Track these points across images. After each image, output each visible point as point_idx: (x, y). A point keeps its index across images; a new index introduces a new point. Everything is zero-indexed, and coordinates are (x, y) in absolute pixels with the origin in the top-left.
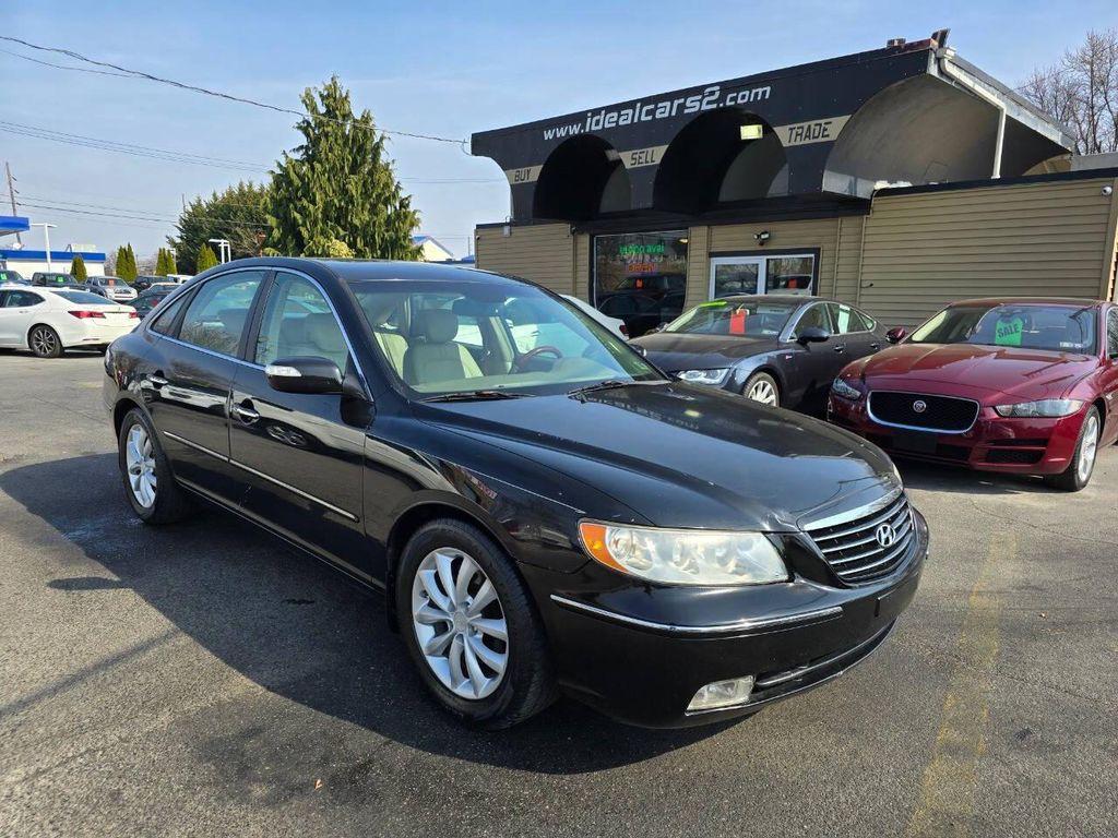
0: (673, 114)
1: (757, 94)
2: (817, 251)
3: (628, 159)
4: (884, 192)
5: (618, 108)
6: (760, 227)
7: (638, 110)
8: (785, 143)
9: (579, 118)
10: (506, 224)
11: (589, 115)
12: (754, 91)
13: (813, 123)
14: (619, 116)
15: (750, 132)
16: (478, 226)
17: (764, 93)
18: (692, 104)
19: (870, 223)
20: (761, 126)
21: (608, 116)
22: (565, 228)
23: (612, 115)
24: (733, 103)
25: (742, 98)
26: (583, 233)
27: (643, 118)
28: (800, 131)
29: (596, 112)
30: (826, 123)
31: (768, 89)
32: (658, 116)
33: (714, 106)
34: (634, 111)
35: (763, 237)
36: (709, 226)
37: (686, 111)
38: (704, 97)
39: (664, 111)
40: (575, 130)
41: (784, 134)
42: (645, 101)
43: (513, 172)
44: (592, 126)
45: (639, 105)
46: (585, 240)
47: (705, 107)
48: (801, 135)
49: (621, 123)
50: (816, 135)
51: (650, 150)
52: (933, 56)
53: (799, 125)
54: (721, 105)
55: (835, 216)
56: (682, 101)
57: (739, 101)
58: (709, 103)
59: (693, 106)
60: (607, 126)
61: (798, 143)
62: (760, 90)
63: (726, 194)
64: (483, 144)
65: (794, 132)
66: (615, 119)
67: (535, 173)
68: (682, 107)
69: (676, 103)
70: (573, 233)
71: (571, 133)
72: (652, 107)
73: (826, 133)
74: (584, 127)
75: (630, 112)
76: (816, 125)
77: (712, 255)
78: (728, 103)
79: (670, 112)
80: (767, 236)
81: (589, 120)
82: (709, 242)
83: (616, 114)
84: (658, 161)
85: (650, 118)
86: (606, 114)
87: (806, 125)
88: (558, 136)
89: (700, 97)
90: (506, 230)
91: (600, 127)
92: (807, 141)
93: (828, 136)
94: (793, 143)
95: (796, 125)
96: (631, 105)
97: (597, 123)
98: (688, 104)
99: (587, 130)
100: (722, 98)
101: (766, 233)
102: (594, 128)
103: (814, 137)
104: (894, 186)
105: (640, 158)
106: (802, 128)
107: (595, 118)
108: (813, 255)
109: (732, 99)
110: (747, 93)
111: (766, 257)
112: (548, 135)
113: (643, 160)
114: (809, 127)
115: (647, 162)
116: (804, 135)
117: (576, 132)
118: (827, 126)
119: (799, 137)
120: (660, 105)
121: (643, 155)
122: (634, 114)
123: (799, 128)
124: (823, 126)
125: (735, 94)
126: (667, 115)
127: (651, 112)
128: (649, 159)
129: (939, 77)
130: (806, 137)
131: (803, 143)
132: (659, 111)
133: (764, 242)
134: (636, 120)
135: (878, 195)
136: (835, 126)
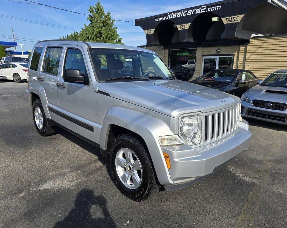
2: (233, 55)
3: (179, 27)
4: (254, 38)
5: (176, 12)
6: (217, 48)
7: (182, 13)
8: (225, 23)
9: (165, 15)
10: (145, 46)
11: (168, 14)
12: (216, 7)
15: (215, 19)
16: (137, 46)
17: (219, 7)
19: (249, 47)
20: (218, 18)
21: (174, 14)
22: (161, 47)
24: (210, 11)
25: (213, 9)
26: (166, 49)
27: (184, 15)
28: (229, 19)
29: (170, 13)
31: (220, 6)
32: (188, 14)
33: (204, 11)
35: (218, 50)
36: (203, 47)
37: (196, 13)
38: (201, 9)
39: (190, 13)
40: (164, 18)
41: (224, 19)
42: (184, 10)
43: (146, 31)
44: (169, 17)
45: (182, 11)
46: (167, 51)
47: (202, 12)
48: (229, 20)
49: (177, 16)
50: (234, 20)
51: (185, 24)
54: (206, 11)
55: (239, 45)
56: (195, 10)
57: (212, 10)
58: (203, 11)
60: (173, 17)
61: (228, 23)
62: (218, 7)
63: (209, 37)
64: (138, 23)
65: (227, 19)
66: (176, 15)
67: (152, 31)
68: (195, 12)
69: (193, 10)
70: (164, 49)
71: (163, 19)
72: (186, 12)
73: (237, 20)
74: (167, 18)
75: (180, 13)
76: (234, 17)
77: (203, 56)
78: (208, 11)
79: (192, 13)
80: (219, 50)
81: (168, 16)
82: (203, 52)
83: (176, 14)
84: (188, 28)
85: (186, 15)
86: (173, 14)
87: (231, 17)
88: (159, 20)
89: (200, 9)
91: (171, 18)
92: (231, 22)
93: (237, 21)
94: (227, 23)
96: (180, 11)
97: (171, 16)
98: (197, 11)
99: (168, 18)
100: (207, 9)
103: (233, 21)
104: (257, 36)
105: (183, 27)
106: (230, 18)
110: (214, 7)
111: (219, 57)
112: (157, 20)
114: (232, 18)
115: (184, 28)
116: (230, 20)
117: (165, 19)
118: (237, 18)
119: (229, 21)
120: (189, 11)
121: (183, 26)
122: (181, 14)
123: (229, 18)
124: (236, 18)
125: (210, 8)
126: (190, 14)
127: (186, 13)
128: (185, 27)
129: (271, 3)
130: (231, 21)
131: (230, 23)
132: (188, 13)
133: (218, 52)
134: (182, 16)
135: (252, 38)
136: (240, 18)
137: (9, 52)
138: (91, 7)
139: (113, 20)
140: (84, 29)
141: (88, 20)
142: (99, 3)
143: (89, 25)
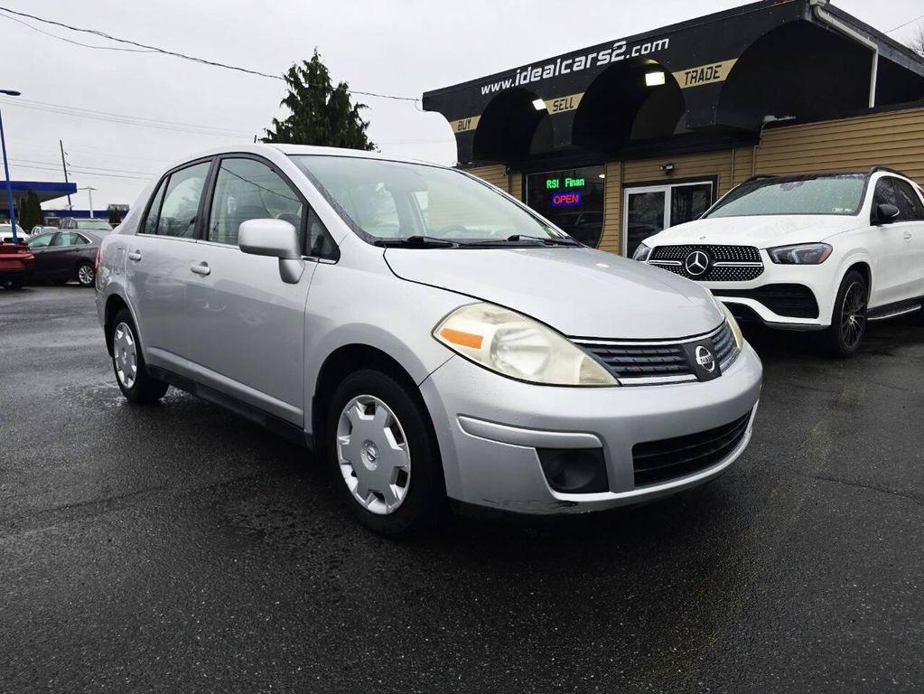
0: (588, 66)
1: (657, 45)
2: (714, 178)
3: (550, 106)
4: (771, 125)
5: (542, 64)
6: (665, 162)
7: (558, 64)
8: (682, 85)
9: (510, 74)
11: (518, 71)
12: (655, 43)
13: (705, 67)
14: (543, 71)
15: (655, 79)
17: (664, 44)
18: (604, 57)
19: (760, 152)
20: (663, 73)
21: (535, 71)
22: (500, 169)
23: (537, 70)
24: (638, 54)
25: (646, 49)
26: (516, 173)
27: (563, 72)
28: (694, 75)
29: (524, 69)
30: (716, 67)
31: (667, 40)
32: (575, 69)
33: (622, 58)
34: (556, 66)
35: (668, 168)
36: (622, 161)
37: (599, 63)
38: (612, 52)
39: (580, 64)
40: (507, 85)
41: (680, 77)
42: (564, 57)
43: (457, 123)
44: (521, 80)
45: (559, 61)
46: (518, 179)
47: (614, 59)
48: (695, 77)
49: (545, 76)
50: (708, 77)
51: (569, 98)
52: (807, 4)
53: (694, 69)
54: (628, 57)
55: (728, 149)
56: (595, 55)
57: (643, 52)
58: (617, 55)
60: (533, 79)
61: (694, 84)
62: (660, 42)
63: (636, 133)
64: (432, 101)
65: (690, 75)
66: (540, 74)
67: (474, 122)
68: (595, 60)
69: (590, 57)
70: (508, 173)
71: (504, 88)
72: (570, 61)
73: (716, 75)
74: (514, 82)
75: (552, 67)
76: (708, 68)
77: (625, 186)
78: (633, 55)
79: (585, 66)
80: (671, 167)
81: (518, 76)
82: (623, 175)
83: (540, 70)
84: (576, 107)
85: (569, 71)
86: (532, 70)
87: (699, 69)
88: (493, 90)
89: (610, 51)
91: (527, 81)
92: (701, 83)
93: (718, 77)
94: (689, 85)
95: (691, 70)
96: (552, 61)
97: (525, 78)
98: (600, 57)
99: (517, 84)
100: (628, 51)
101: (670, 165)
102: (522, 82)
103: (706, 79)
104: (781, 119)
105: (561, 105)
106: (697, 71)
107: (523, 74)
108: (711, 182)
109: (636, 51)
110: (649, 45)
111: (670, 186)
112: (485, 90)
113: (563, 106)
114: (703, 70)
115: (566, 108)
116: (698, 77)
118: (718, 69)
119: (693, 80)
120: (576, 60)
121: (563, 103)
122: (555, 69)
123: (693, 72)
124: (714, 69)
125: (639, 47)
126: (582, 67)
127: (569, 66)
128: (568, 106)
129: (814, 22)
130: (700, 79)
131: (697, 84)
132: (576, 64)
133: (669, 172)
134: (557, 74)
135: (766, 128)
136: (725, 69)
137: (51, 211)
138: (292, 70)
139: (357, 106)
140: (272, 134)
141: (285, 105)
142: (315, 58)
143: (288, 121)
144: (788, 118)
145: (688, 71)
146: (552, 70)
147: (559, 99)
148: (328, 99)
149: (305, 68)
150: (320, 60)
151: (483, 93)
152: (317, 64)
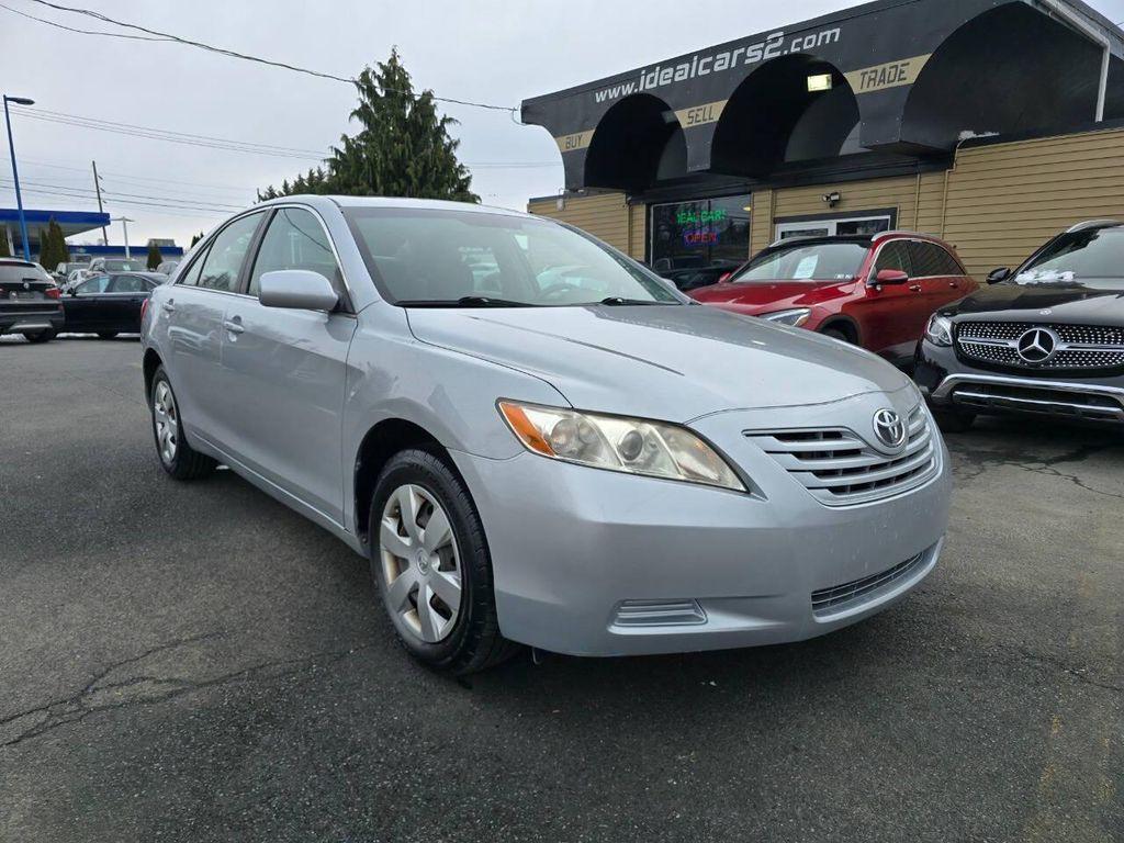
0: (733, 65)
1: (825, 37)
2: (893, 212)
3: (684, 118)
4: (969, 143)
5: (673, 63)
6: (829, 190)
7: (695, 64)
8: (856, 90)
9: (632, 76)
10: (560, 197)
11: (643, 72)
12: (821, 34)
13: (887, 65)
14: (675, 71)
15: (818, 83)
16: (531, 200)
17: (833, 35)
18: (755, 53)
19: (953, 178)
20: (830, 75)
21: (663, 72)
22: (619, 199)
23: (666, 71)
24: (798, 49)
25: (810, 43)
26: (638, 203)
27: (701, 72)
28: (873, 76)
29: (650, 69)
30: (903, 65)
31: (837, 31)
32: (717, 68)
33: (778, 54)
34: (691, 65)
35: (833, 198)
36: (773, 190)
37: (747, 61)
38: (766, 46)
39: (723, 63)
40: (628, 90)
41: (856, 81)
42: (702, 54)
43: (564, 139)
44: (646, 85)
45: (696, 58)
46: (641, 211)
47: (768, 56)
48: (874, 79)
49: (677, 79)
50: (892, 78)
51: (708, 106)
53: (873, 68)
54: (786, 52)
55: (913, 175)
57: (805, 47)
58: (771, 51)
59: (755, 56)
60: (662, 83)
61: (871, 89)
62: (829, 33)
63: (794, 153)
64: (532, 111)
65: (867, 76)
66: (671, 75)
67: (585, 139)
68: (742, 57)
69: (736, 53)
70: (629, 203)
71: (624, 93)
72: (710, 59)
73: (902, 76)
74: (637, 86)
75: (687, 66)
76: (892, 67)
77: (776, 221)
78: (793, 50)
79: (730, 64)
80: (836, 197)
81: (643, 78)
82: (774, 207)
84: (716, 118)
85: (708, 71)
86: (660, 71)
87: (879, 68)
88: (611, 97)
89: (762, 45)
90: (560, 203)
91: (655, 85)
92: (882, 86)
93: (904, 79)
94: (865, 90)
95: (869, 69)
96: (687, 58)
97: (652, 81)
98: (749, 54)
99: (641, 89)
100: (787, 45)
101: (836, 194)
102: (648, 87)
103: (889, 82)
104: (981, 136)
105: (697, 115)
106: (876, 71)
107: (649, 77)
108: (888, 217)
109: (797, 45)
110: (814, 37)
111: (835, 221)
112: (600, 97)
113: (700, 118)
114: (884, 70)
115: (704, 120)
116: (878, 79)
117: (630, 92)
118: (904, 68)
119: (872, 82)
120: (718, 57)
121: (700, 113)
122: (690, 69)
123: (872, 72)
124: (899, 68)
125: (800, 40)
126: (726, 67)
127: (708, 66)
128: (707, 117)
129: (1034, 6)
130: (880, 81)
131: (879, 88)
132: (717, 63)
133: (834, 204)
134: (692, 76)
135: (962, 147)
136: (912, 68)
137: (80, 247)
138: (365, 74)
139: (445, 120)
140: (341, 154)
141: (356, 118)
142: (393, 61)
143: (361, 137)
144: (990, 134)
145: (865, 70)
146: (687, 71)
147: (695, 108)
148: (408, 112)
149: (380, 72)
150: (399, 62)
151: (598, 101)
152: (395, 67)
